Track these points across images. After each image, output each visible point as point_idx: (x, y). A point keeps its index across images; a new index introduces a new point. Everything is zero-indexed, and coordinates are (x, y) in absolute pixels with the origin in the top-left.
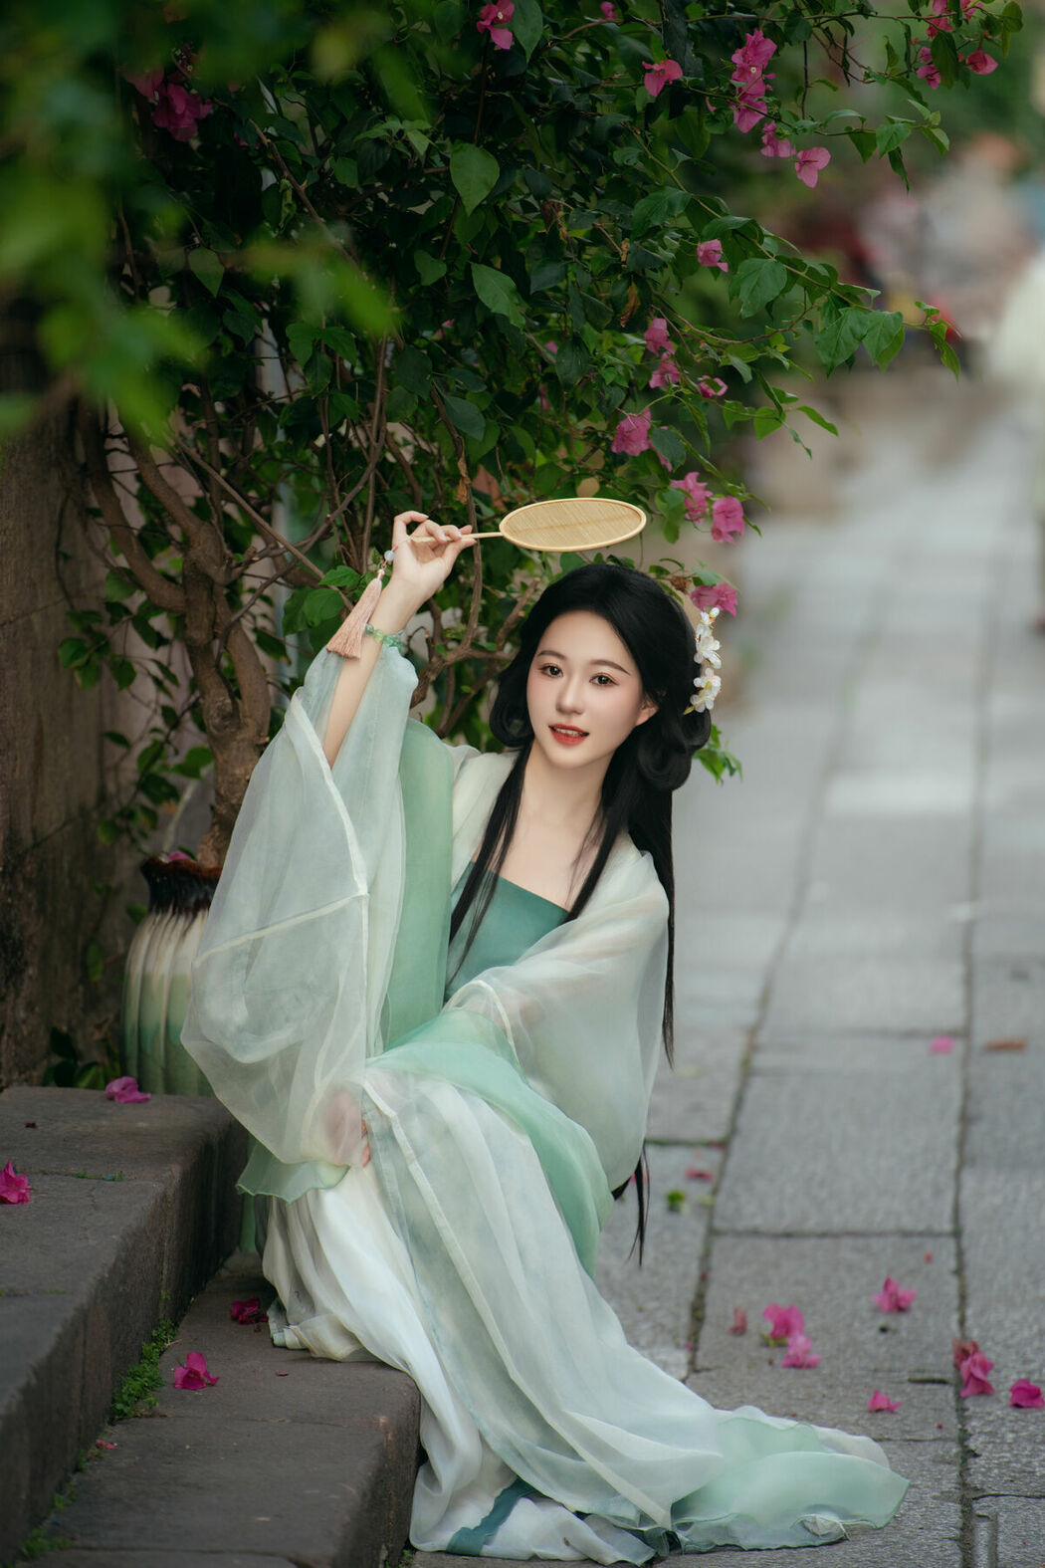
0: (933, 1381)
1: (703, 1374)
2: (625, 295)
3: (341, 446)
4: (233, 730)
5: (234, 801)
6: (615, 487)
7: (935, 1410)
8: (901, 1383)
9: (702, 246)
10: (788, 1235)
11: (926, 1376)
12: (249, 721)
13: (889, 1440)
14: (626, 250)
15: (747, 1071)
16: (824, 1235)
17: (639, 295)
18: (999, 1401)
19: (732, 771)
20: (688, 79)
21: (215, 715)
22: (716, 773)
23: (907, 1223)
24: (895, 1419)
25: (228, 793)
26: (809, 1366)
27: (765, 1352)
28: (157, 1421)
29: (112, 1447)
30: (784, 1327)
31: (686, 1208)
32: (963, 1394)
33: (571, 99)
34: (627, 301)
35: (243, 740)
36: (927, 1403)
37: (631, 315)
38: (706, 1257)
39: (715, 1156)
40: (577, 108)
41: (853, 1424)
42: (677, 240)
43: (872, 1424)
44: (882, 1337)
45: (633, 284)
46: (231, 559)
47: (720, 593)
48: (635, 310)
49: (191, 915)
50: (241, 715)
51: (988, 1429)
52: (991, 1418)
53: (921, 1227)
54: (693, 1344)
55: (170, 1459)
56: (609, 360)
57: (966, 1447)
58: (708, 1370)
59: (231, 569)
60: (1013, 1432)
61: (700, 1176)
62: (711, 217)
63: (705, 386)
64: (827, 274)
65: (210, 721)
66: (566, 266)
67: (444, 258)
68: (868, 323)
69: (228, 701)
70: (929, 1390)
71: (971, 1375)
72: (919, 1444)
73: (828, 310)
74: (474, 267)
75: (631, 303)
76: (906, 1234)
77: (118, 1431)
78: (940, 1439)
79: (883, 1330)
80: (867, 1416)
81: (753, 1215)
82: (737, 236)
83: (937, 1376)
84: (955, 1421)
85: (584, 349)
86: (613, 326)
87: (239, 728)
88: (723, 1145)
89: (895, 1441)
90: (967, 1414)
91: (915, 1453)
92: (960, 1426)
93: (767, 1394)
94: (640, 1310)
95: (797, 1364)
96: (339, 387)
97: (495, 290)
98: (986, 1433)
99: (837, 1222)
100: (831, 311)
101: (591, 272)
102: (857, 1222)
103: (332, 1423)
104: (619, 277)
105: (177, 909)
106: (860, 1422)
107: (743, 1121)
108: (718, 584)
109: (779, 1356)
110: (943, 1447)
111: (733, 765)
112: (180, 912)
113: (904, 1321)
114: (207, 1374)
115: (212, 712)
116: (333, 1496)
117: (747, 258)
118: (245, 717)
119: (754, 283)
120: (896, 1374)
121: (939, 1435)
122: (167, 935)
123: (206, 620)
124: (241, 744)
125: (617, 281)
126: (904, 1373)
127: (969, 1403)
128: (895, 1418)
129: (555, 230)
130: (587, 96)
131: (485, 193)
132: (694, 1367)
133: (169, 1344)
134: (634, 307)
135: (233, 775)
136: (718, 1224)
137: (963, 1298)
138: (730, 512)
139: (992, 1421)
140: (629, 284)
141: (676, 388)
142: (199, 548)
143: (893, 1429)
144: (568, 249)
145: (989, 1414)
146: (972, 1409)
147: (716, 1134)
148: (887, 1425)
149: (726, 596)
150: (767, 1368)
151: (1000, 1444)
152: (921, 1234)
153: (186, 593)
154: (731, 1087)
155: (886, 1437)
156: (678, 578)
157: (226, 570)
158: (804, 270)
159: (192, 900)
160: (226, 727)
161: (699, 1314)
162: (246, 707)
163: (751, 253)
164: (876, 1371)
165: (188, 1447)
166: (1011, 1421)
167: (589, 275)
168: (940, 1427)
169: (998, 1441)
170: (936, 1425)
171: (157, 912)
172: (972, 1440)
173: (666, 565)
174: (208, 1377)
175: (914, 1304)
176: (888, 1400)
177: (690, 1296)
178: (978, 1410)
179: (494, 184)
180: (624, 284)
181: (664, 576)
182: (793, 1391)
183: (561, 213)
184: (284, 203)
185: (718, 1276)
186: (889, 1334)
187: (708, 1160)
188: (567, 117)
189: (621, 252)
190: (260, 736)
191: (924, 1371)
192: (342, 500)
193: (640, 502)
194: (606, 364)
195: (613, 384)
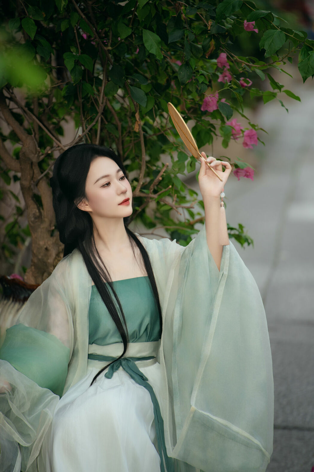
2: (209, 44)
3: (88, 104)
4: (39, 223)
6: (201, 124)
12: (46, 219)
14: (210, 25)
17: (215, 44)
19: (249, 244)
21: (32, 217)
22: (242, 244)
34: (209, 47)
35: (43, 228)
37: (211, 53)
42: (233, 19)
45: (213, 40)
46: (39, 152)
48: (213, 51)
49: (21, 303)
50: (43, 217)
56: (201, 72)
59: (40, 156)
62: (251, 11)
63: (242, 82)
64: (303, 36)
65: (30, 219)
66: (184, 31)
67: (131, 26)
69: (37, 211)
73: (303, 53)
74: (144, 30)
75: (211, 48)
82: (263, 19)
85: (190, 67)
86: (203, 57)
87: (42, 223)
96: (87, 79)
97: (151, 42)
100: (305, 53)
101: (195, 34)
104: (207, 37)
105: (15, 299)
108: (246, 168)
111: (250, 241)
112: (16, 301)
117: (267, 30)
119: (270, 40)
122: (9, 310)
123: (29, 176)
124: (42, 230)
125: (206, 38)
129: (180, 15)
134: (212, 50)
135: (39, 244)
138: (252, 136)
140: (211, 40)
141: (230, 85)
142: (27, 146)
144: (185, 23)
149: (249, 173)
153: (21, 165)
157: (37, 156)
160: (36, 222)
162: (45, 213)
163: (268, 27)
167: (194, 35)
171: (5, 299)
180: (208, 40)
183: (183, 8)
189: (208, 25)
190: (50, 226)
192: (86, 128)
193: (212, 131)
194: (200, 74)
195: (203, 83)
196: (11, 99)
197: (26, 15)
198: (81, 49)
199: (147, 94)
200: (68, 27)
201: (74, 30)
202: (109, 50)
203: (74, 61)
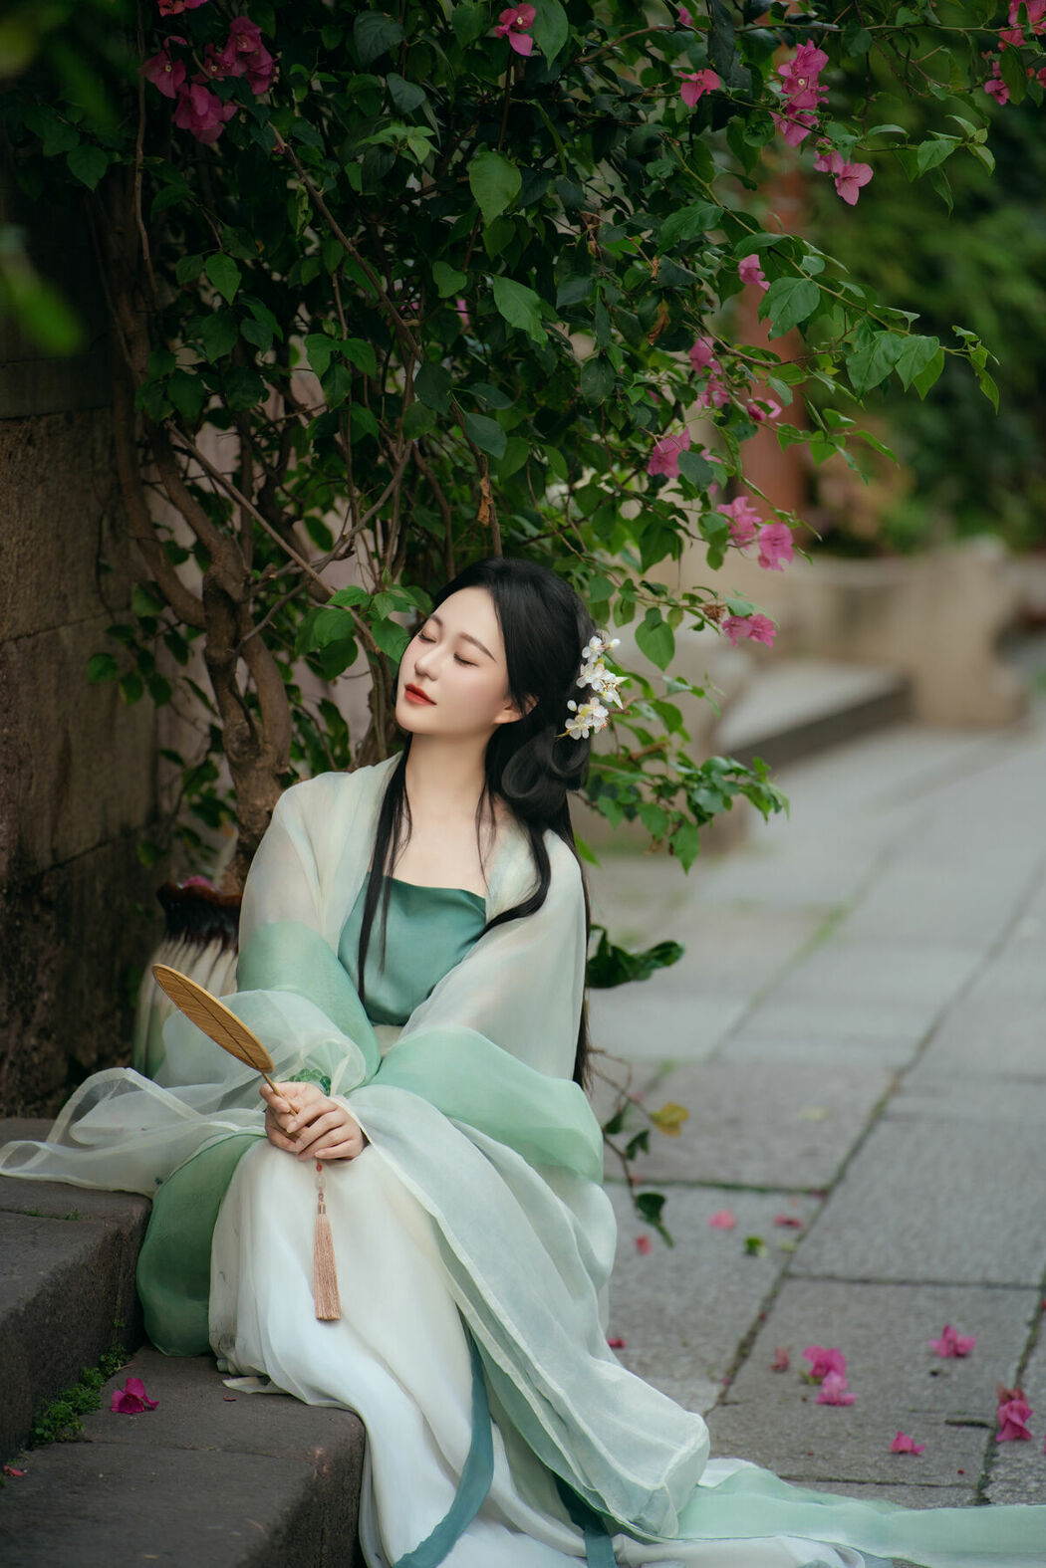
0: (972, 1424)
1: (730, 1407)
2: (654, 313)
4: (252, 757)
5: (256, 832)
6: (656, 510)
7: (963, 1454)
8: (936, 1424)
9: (744, 263)
10: (865, 1282)
11: (966, 1418)
12: (269, 748)
13: (903, 1484)
14: (657, 265)
15: (879, 1113)
16: (902, 1283)
17: (669, 312)
18: (1035, 1448)
19: (777, 809)
20: (731, 89)
21: (234, 739)
22: (761, 810)
23: (994, 1275)
24: (916, 1462)
25: (249, 823)
26: (843, 1404)
27: (803, 1389)
28: (78, 1447)
29: (20, 1473)
30: (824, 1367)
31: (763, 1252)
32: (999, 1439)
33: (610, 109)
34: (656, 318)
35: (262, 769)
36: (957, 1446)
37: (660, 333)
38: (771, 1298)
39: (813, 1204)
40: (615, 118)
41: (870, 1466)
42: (719, 256)
43: (891, 1467)
44: (931, 1380)
45: (664, 301)
46: (249, 576)
47: (756, 624)
48: (665, 329)
49: (202, 943)
50: (260, 741)
51: (1013, 1476)
52: (1019, 1465)
53: (1009, 1279)
54: (730, 1379)
55: (77, 1489)
56: (636, 378)
57: (983, 1494)
58: (736, 1403)
59: (249, 586)
60: (1038, 1481)
61: (790, 1223)
62: (747, 232)
65: (229, 746)
66: (595, 281)
67: (466, 270)
68: (903, 347)
69: (247, 724)
70: (963, 1433)
71: (1008, 1420)
72: (935, 1489)
73: (862, 335)
74: (494, 279)
75: (660, 322)
76: (989, 1285)
77: (34, 1458)
78: (958, 1485)
79: (934, 1374)
80: (888, 1458)
81: (833, 1260)
82: (772, 253)
83: (977, 1419)
84: (980, 1466)
85: (610, 367)
87: (258, 755)
88: (823, 1194)
89: (909, 1485)
90: (995, 1459)
91: (927, 1499)
92: (983, 1473)
93: (788, 1431)
94: (685, 1345)
95: (831, 1402)
96: (364, 398)
97: (517, 305)
98: (1008, 1481)
99: (921, 1271)
100: (865, 335)
101: (620, 287)
102: (941, 1273)
103: (264, 1453)
104: (649, 293)
105: (189, 938)
106: (878, 1464)
107: (853, 1169)
108: (754, 614)
109: (815, 1393)
110: (958, 1495)
111: (780, 802)
112: (192, 941)
113: (960, 1365)
114: (145, 1397)
115: (230, 736)
116: (236, 1533)
117: (782, 277)
118: (265, 742)
119: (786, 302)
120: (933, 1415)
121: (958, 1481)
122: (176, 963)
123: (225, 638)
124: (260, 773)
125: (646, 297)
126: (944, 1414)
127: (1001, 1450)
128: (917, 1460)
129: (584, 242)
130: (626, 104)
131: (506, 204)
132: (723, 1401)
133: (119, 1368)
134: (663, 325)
135: (253, 805)
136: (794, 1268)
137: (1031, 1346)
138: (778, 539)
139: (1020, 1469)
140: (660, 301)
142: (220, 564)
143: (912, 1473)
144: (597, 263)
145: (1019, 1461)
146: (1002, 1454)
147: (818, 1181)
148: (906, 1468)
149: (762, 627)
150: (799, 1402)
151: (1019, 1492)
152: (1006, 1286)
153: (206, 610)
154: (854, 1132)
155: (901, 1480)
156: (711, 607)
157: (245, 587)
158: (841, 290)
159: (206, 928)
160: (244, 753)
161: (746, 1351)
162: (266, 732)
163: (785, 272)
164: (914, 1411)
165: (101, 1476)
166: (1040, 1470)
167: (618, 290)
168: (961, 1472)
169: (1018, 1490)
170: (957, 1470)
171: (170, 941)
172: (990, 1488)
173: (699, 593)
174: (147, 1401)
175: (975, 1351)
176: (912, 1442)
177: (743, 1334)
178: (1008, 1456)
179: (516, 194)
180: (654, 301)
181: (697, 604)
182: (818, 1429)
183: (592, 226)
184: (299, 211)
185: (774, 1318)
186: (938, 1378)
187: (800, 1208)
188: (606, 128)
189: (652, 267)
190: (281, 765)
191: (964, 1414)
192: (362, 515)
193: (679, 526)
194: (635, 382)
195: (640, 404)
196: (191, 454)
197: (219, 246)
198: (348, 326)
199: (510, 434)
200: (318, 274)
201: (331, 282)
202: (412, 327)
203: (329, 355)
